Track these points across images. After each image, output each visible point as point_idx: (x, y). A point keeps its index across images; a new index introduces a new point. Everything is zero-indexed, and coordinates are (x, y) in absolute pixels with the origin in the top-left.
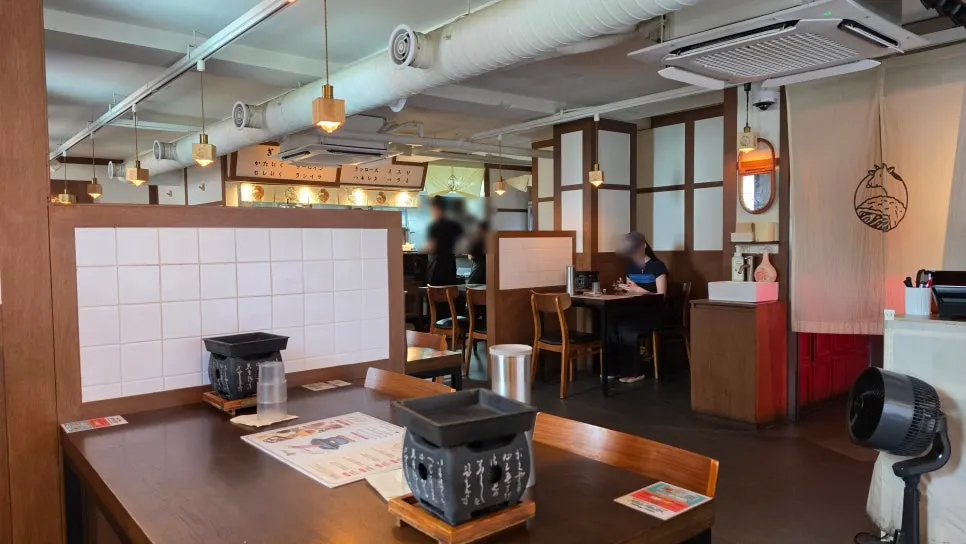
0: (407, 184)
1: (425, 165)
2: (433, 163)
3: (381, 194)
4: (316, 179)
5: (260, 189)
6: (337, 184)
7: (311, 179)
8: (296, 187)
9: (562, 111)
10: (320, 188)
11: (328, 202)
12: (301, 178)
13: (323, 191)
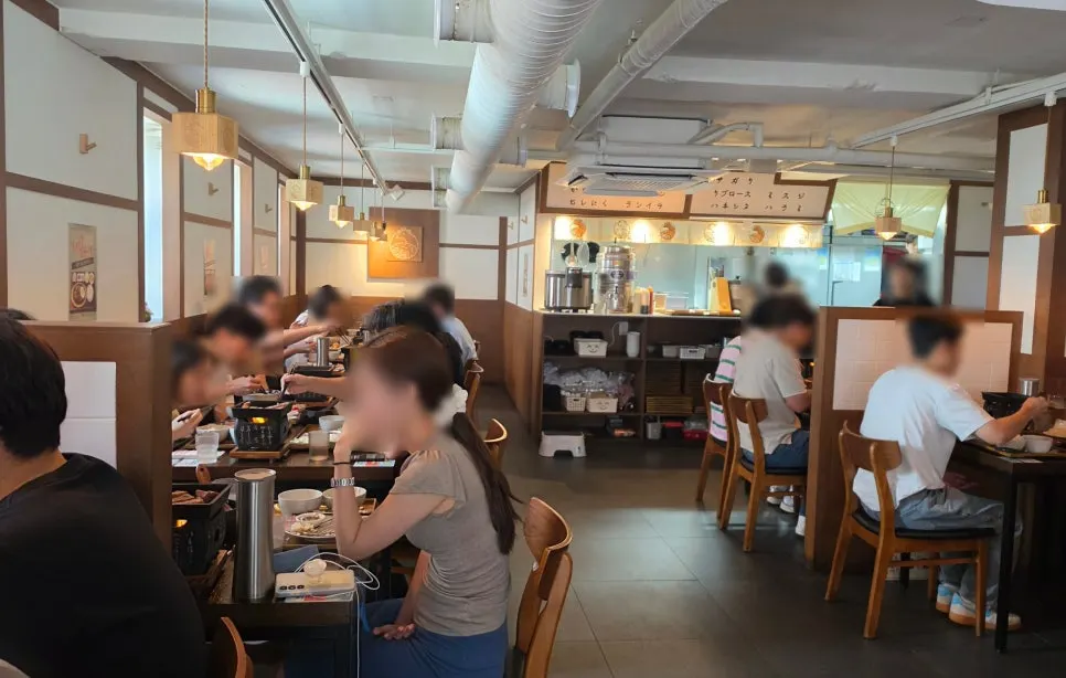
0: (798, 214)
1: (832, 184)
2: (844, 180)
3: (756, 229)
4: (654, 209)
5: (579, 223)
6: (685, 215)
7: (648, 210)
8: (627, 219)
9: (989, 90)
10: (663, 222)
11: (673, 241)
12: (633, 208)
13: (667, 225)
